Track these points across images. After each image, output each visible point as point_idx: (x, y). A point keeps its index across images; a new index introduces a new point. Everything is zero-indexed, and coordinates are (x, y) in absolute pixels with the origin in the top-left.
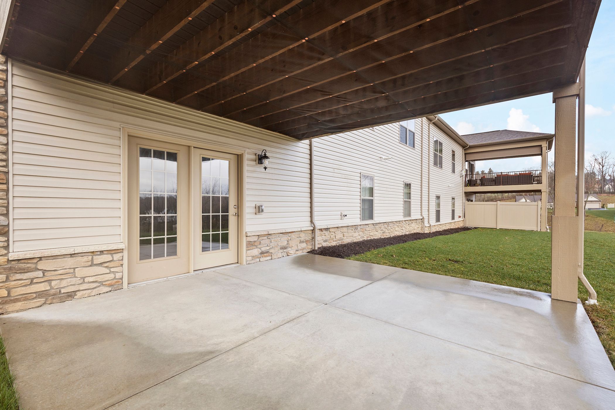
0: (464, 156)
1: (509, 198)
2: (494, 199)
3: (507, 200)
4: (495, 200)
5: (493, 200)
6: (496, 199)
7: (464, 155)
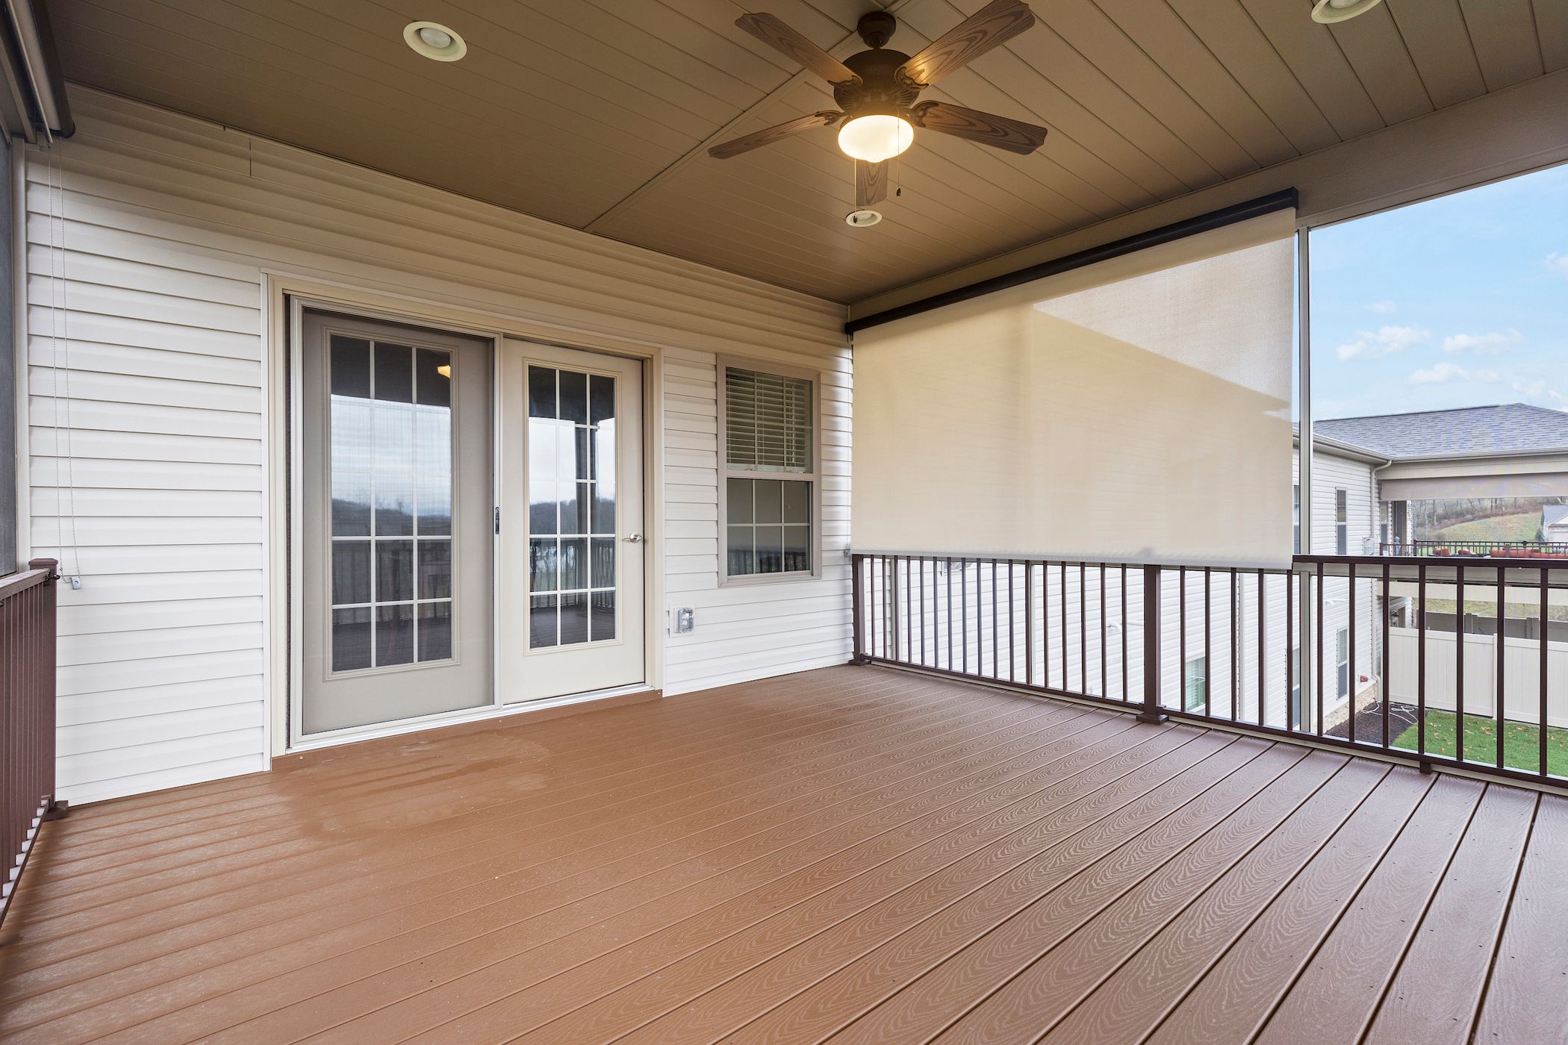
0: (1375, 490)
1: (1519, 510)
2: (1468, 513)
3: (1513, 514)
4: (1469, 516)
5: (1464, 515)
6: (1472, 514)
7: (1374, 486)
